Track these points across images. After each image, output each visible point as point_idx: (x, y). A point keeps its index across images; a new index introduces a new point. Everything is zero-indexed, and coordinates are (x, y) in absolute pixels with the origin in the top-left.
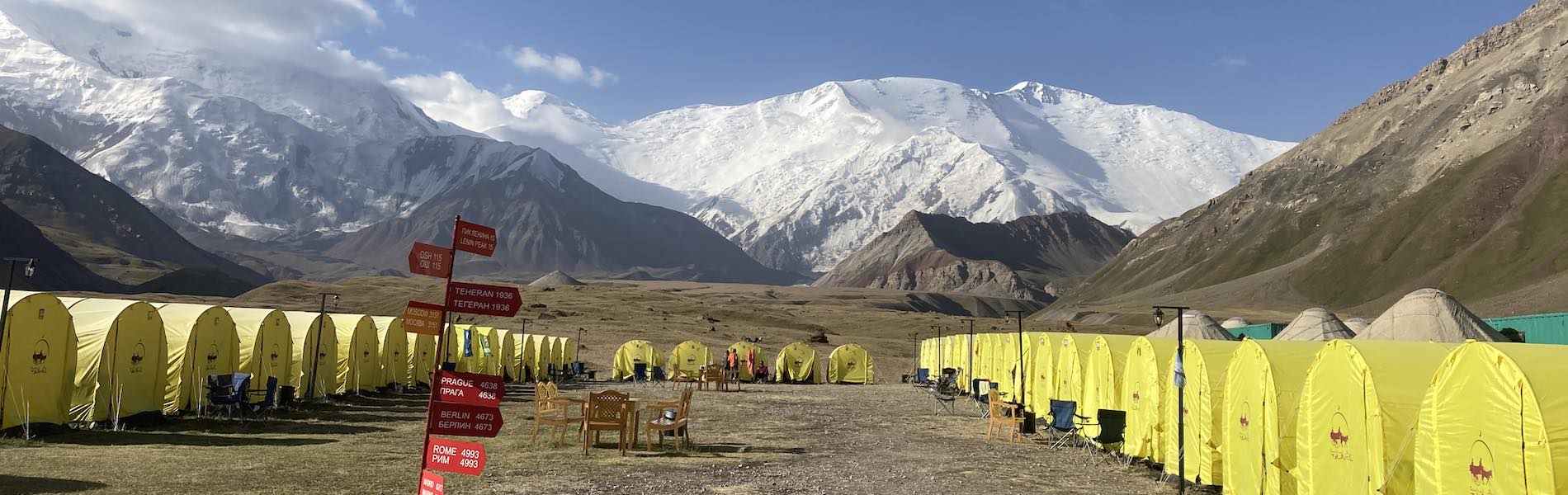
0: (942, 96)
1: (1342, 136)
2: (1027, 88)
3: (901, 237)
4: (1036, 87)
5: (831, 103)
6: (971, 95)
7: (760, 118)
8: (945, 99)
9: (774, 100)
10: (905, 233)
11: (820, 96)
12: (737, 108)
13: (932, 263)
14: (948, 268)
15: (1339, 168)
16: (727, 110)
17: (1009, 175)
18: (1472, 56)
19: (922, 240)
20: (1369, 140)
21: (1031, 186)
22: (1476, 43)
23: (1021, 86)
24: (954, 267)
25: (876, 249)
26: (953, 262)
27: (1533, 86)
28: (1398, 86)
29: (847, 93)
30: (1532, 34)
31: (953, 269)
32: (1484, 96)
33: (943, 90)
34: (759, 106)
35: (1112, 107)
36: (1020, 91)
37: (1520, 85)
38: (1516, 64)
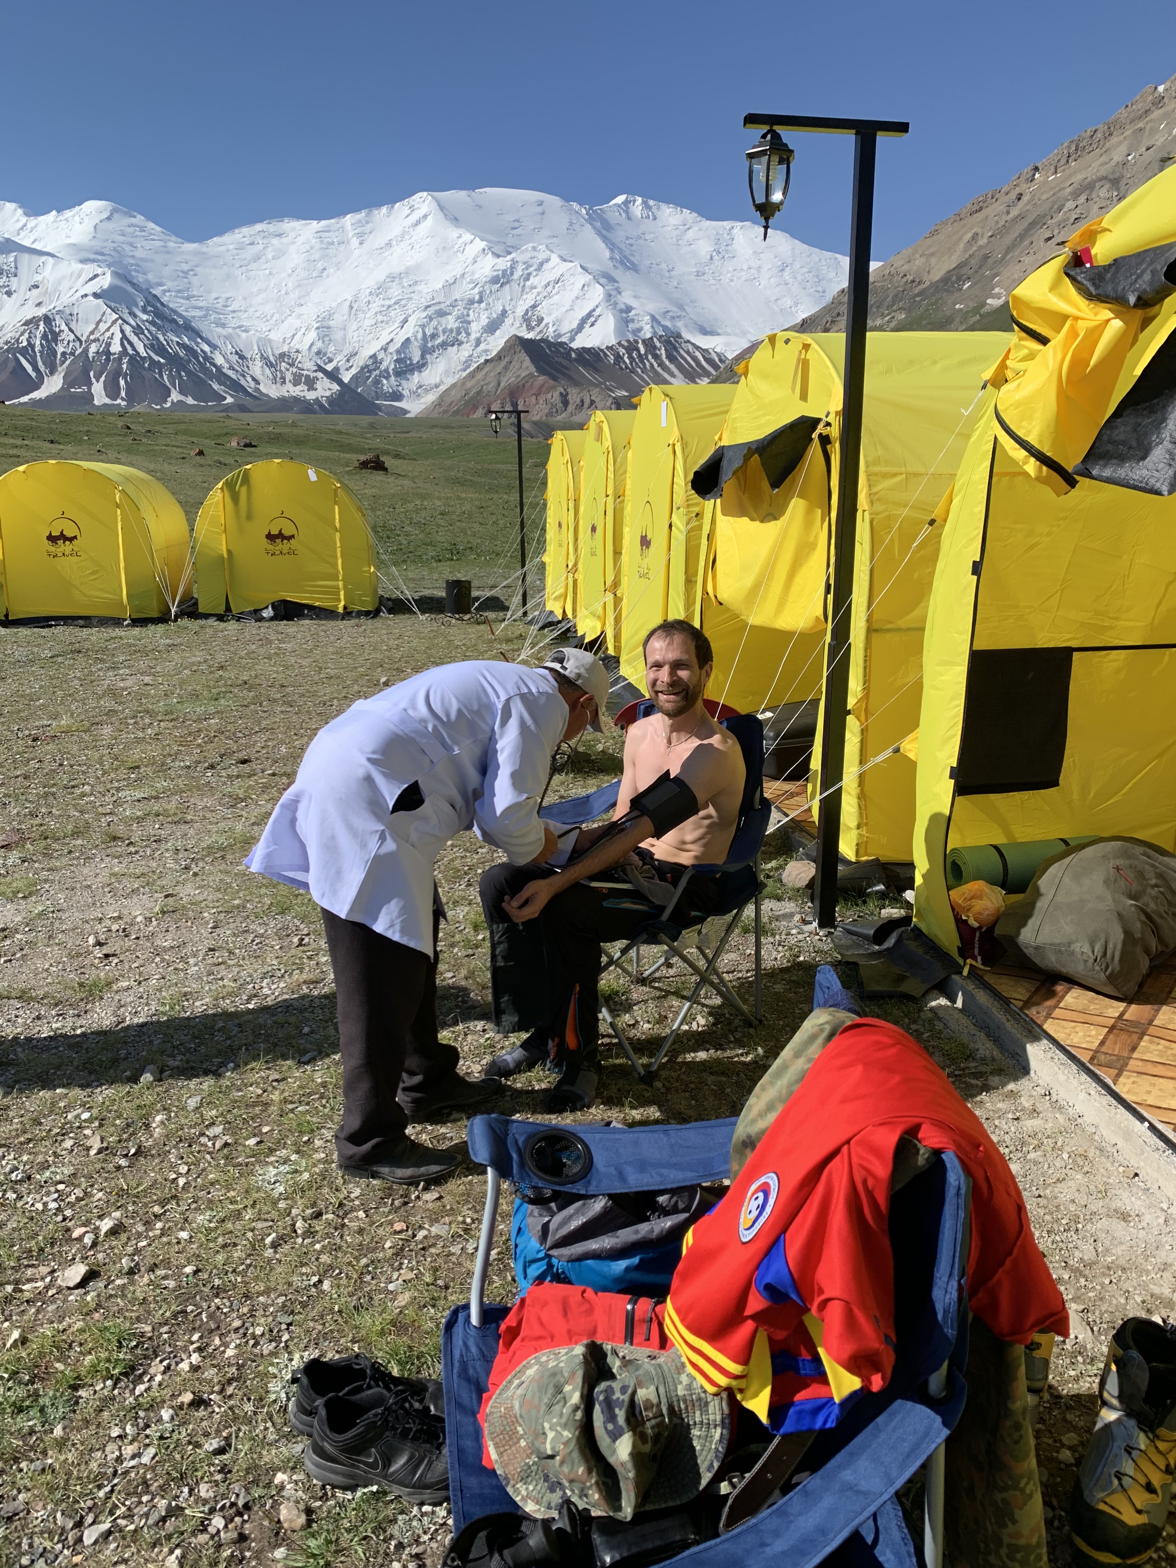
0: (540, 209)
1: (931, 250)
2: (626, 203)
3: (503, 363)
4: (635, 201)
5: (425, 216)
6: (571, 209)
7: (350, 235)
8: (543, 213)
9: (363, 213)
10: (507, 359)
11: (412, 208)
12: (324, 223)
13: (534, 391)
14: (549, 396)
15: (927, 283)
16: (315, 225)
17: (609, 296)
18: (1063, 161)
19: (525, 366)
20: (958, 253)
21: (629, 309)
22: (1069, 147)
23: (620, 199)
24: (556, 394)
25: (479, 376)
26: (553, 388)
27: (1115, 193)
28: (989, 196)
29: (442, 208)
30: (1121, 138)
31: (555, 397)
32: (1070, 205)
33: (540, 204)
34: (349, 220)
35: (708, 223)
36: (619, 206)
37: (1103, 193)
38: (1103, 172)
